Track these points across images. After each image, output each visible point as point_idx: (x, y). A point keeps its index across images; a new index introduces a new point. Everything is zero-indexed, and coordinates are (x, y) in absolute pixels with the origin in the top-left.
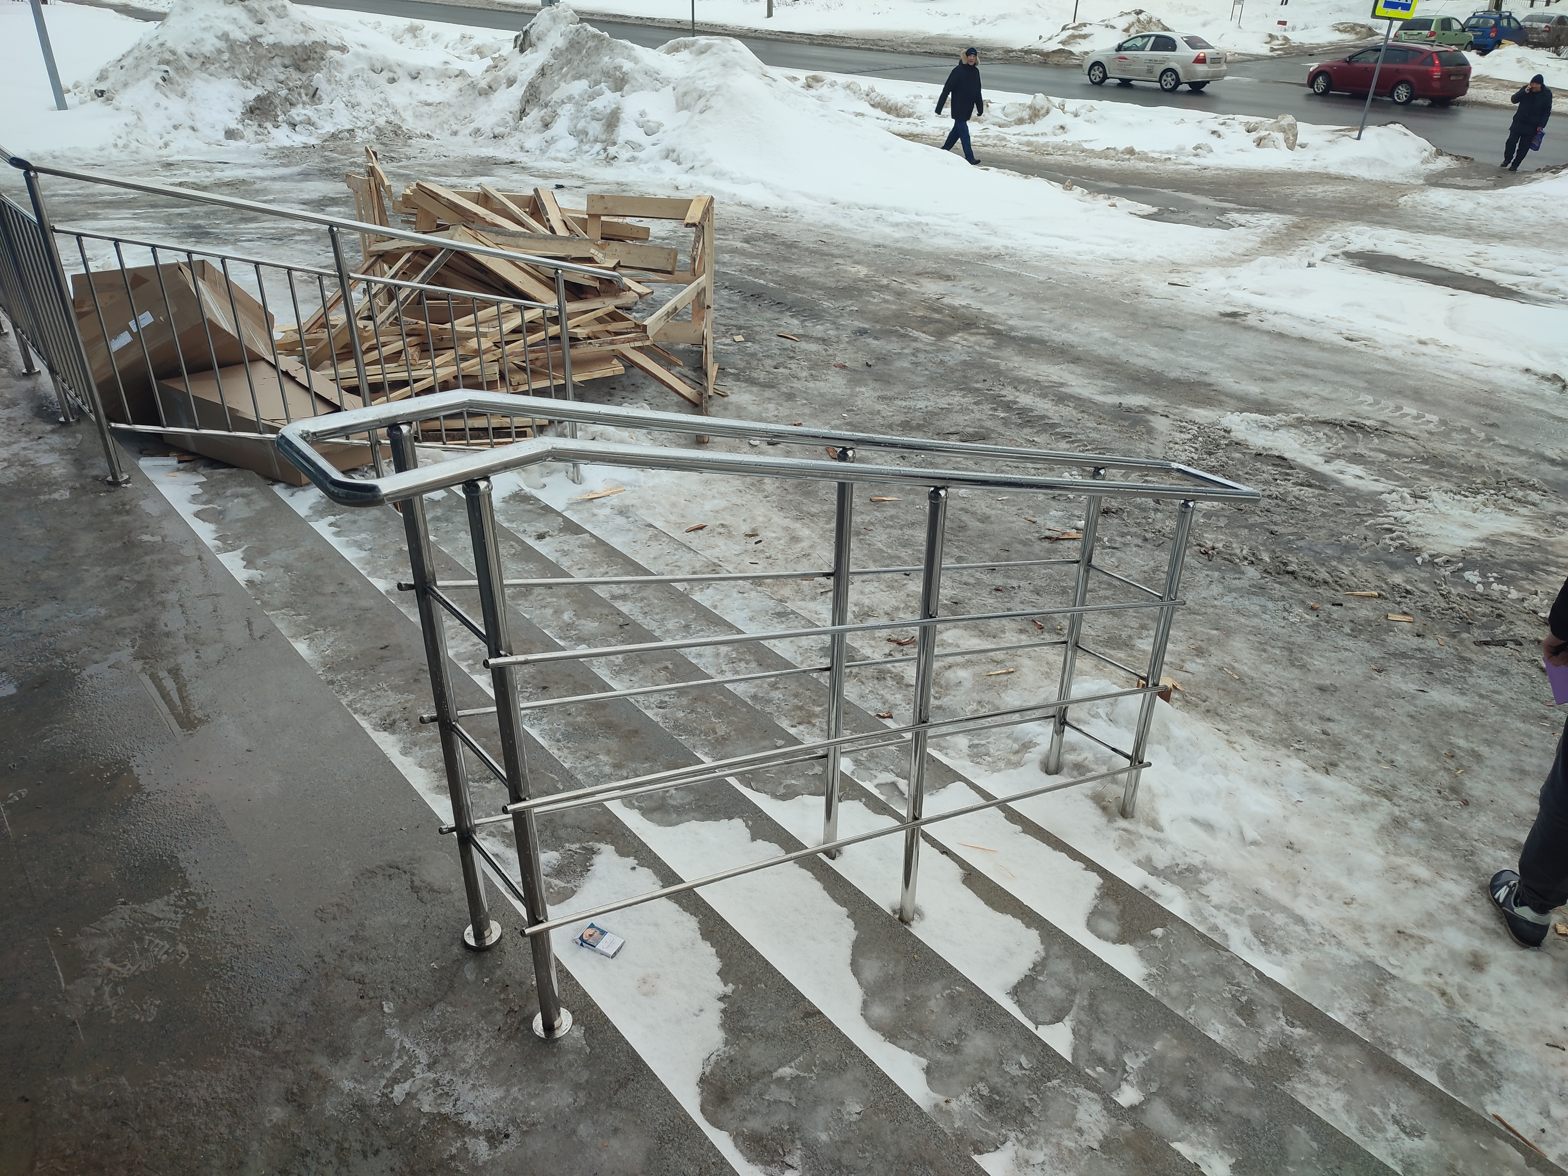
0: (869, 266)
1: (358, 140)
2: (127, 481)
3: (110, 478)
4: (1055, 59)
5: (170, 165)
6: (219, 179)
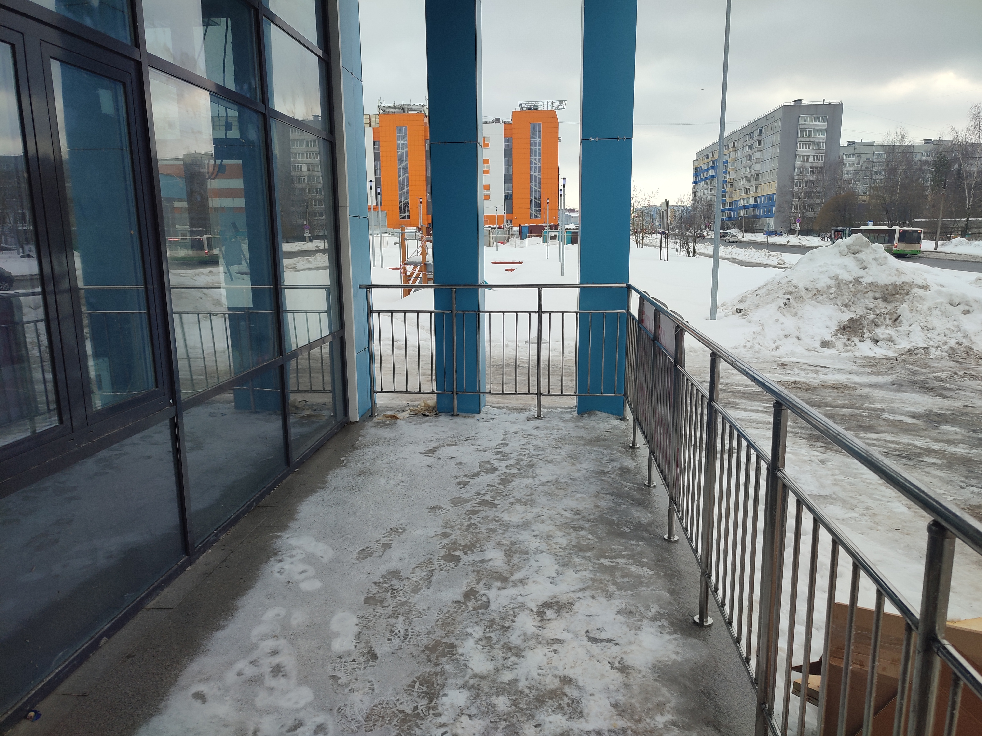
1: (933, 356)
5: (784, 365)
6: (824, 382)
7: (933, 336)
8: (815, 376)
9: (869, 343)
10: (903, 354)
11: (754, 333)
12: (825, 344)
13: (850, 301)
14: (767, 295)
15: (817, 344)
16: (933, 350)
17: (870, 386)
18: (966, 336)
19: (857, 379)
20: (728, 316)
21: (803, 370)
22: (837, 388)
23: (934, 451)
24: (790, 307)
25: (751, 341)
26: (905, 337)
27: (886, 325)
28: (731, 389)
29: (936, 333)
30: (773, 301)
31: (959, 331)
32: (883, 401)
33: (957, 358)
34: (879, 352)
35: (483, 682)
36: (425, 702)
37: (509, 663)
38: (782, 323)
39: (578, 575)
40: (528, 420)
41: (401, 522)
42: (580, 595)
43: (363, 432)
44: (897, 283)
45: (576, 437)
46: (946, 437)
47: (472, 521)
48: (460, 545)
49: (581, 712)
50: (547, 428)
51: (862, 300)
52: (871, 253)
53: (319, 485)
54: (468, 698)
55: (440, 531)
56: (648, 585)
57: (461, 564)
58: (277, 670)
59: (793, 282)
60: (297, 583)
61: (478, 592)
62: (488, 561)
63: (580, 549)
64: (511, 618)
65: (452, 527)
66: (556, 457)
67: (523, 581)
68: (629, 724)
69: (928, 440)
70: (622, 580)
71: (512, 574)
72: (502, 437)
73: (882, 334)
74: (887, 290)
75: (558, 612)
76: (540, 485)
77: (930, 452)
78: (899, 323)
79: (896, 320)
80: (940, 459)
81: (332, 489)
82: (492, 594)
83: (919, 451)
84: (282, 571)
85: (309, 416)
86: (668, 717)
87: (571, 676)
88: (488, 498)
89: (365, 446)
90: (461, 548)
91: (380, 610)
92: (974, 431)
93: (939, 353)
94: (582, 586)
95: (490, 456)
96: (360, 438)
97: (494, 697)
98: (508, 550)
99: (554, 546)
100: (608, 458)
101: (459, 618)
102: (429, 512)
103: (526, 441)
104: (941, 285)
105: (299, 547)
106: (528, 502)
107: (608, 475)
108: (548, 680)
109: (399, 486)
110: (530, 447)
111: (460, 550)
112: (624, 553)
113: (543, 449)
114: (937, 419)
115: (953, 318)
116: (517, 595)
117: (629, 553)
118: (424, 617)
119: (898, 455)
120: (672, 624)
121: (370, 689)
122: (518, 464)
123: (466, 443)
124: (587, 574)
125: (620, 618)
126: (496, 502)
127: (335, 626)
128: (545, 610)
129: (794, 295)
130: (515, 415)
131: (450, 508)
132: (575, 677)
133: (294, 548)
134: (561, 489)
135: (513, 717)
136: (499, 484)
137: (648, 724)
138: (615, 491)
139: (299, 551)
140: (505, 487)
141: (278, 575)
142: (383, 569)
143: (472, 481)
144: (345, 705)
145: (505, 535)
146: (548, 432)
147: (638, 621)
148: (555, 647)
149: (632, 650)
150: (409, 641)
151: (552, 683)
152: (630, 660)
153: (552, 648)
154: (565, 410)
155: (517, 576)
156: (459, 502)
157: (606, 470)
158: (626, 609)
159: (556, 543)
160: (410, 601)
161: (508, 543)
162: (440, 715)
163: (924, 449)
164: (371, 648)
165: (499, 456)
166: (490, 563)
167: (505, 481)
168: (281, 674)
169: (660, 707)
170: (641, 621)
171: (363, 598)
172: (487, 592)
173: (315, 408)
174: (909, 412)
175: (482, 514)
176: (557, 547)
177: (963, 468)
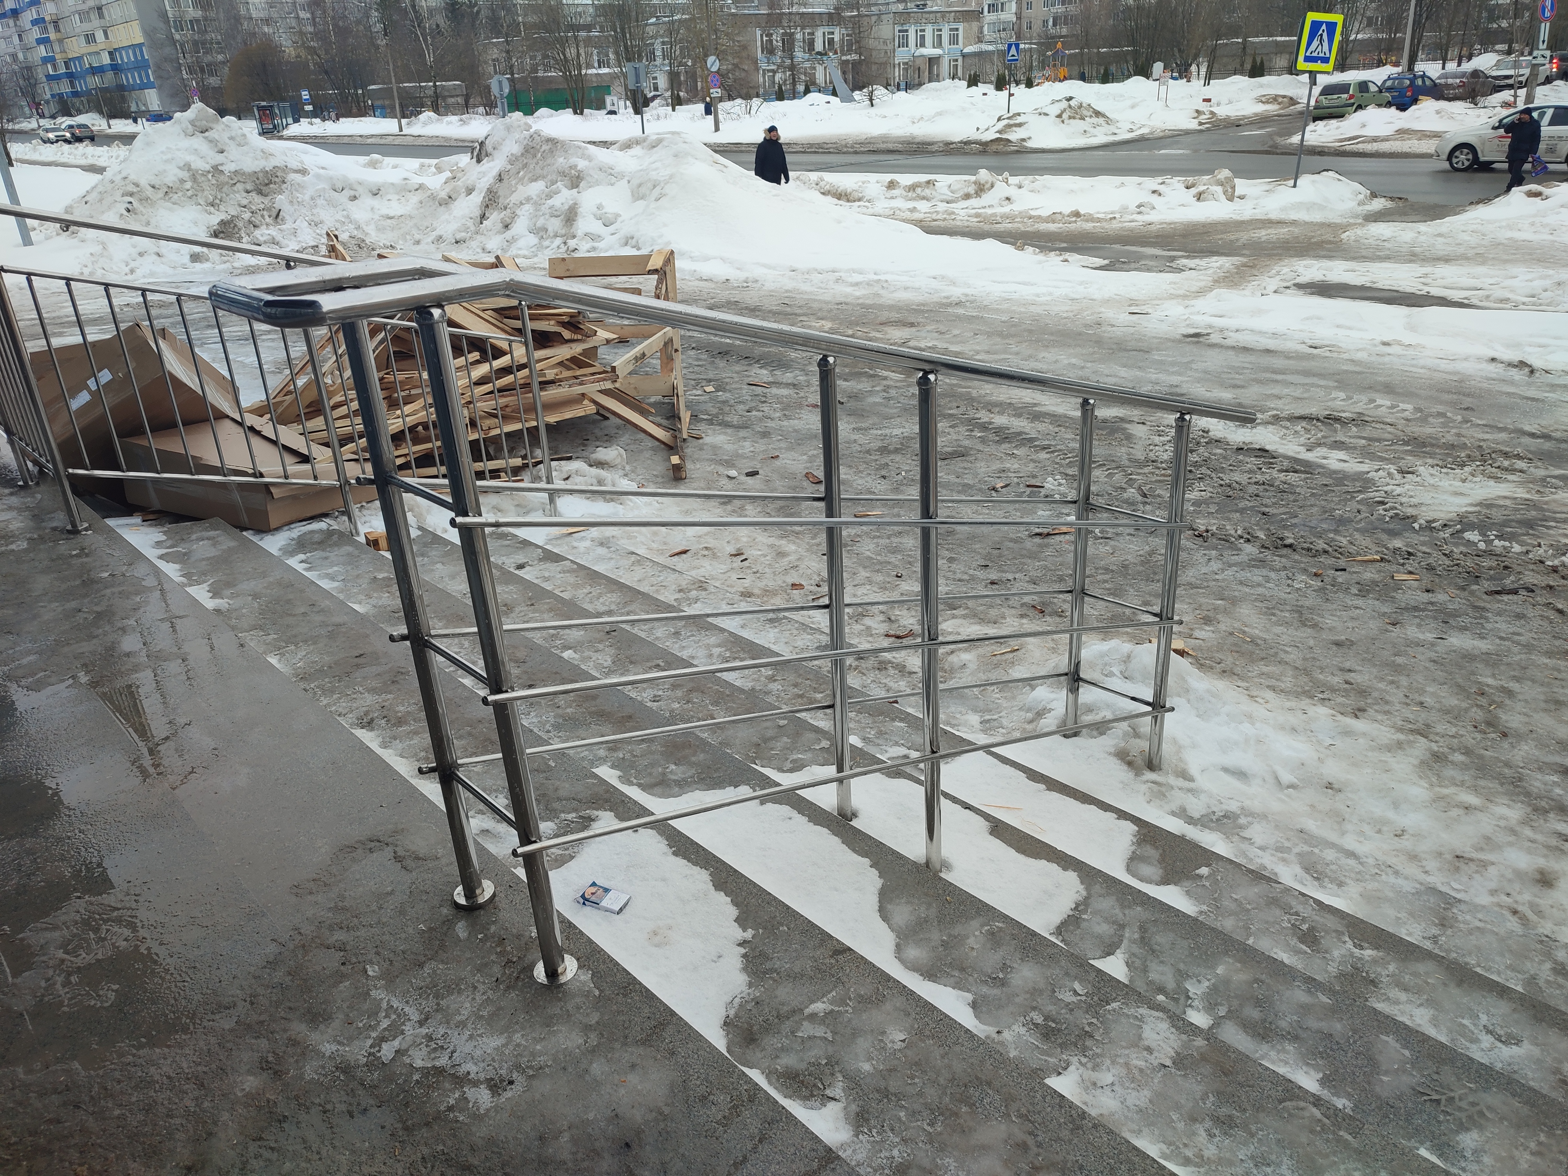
0: (833, 320)
2: (86, 529)
3: (69, 527)
4: (994, 147)
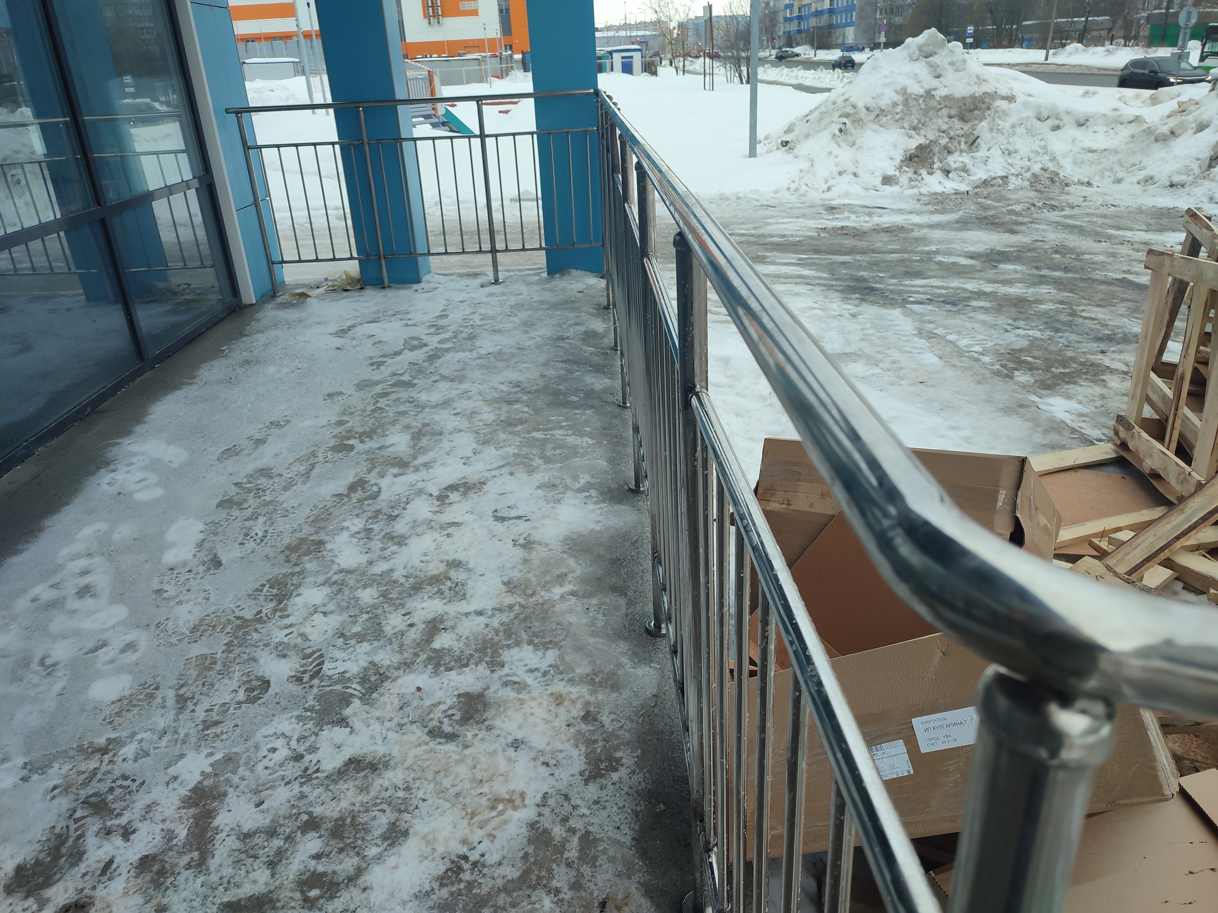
1: (1011, 186)
5: (833, 208)
6: (877, 225)
7: (1015, 161)
8: (868, 219)
9: (939, 175)
10: (977, 187)
11: (801, 171)
12: (887, 180)
13: (919, 122)
14: (820, 120)
15: (878, 181)
16: (1012, 179)
17: (931, 226)
18: (1053, 159)
19: (916, 219)
20: (772, 151)
21: (854, 212)
22: (891, 232)
23: (985, 294)
24: (846, 134)
25: (797, 180)
26: (982, 165)
27: (961, 151)
28: (763, 241)
29: (1018, 157)
30: (826, 128)
31: (1046, 153)
32: (940, 242)
33: (1040, 187)
34: (950, 185)
35: (349, 576)
36: (272, 605)
37: (387, 553)
38: (836, 157)
39: (499, 452)
40: (482, 286)
41: (285, 414)
42: (496, 473)
43: (258, 316)
44: (977, 95)
45: (539, 301)
46: (1002, 277)
47: (379, 405)
48: (357, 433)
49: (464, 595)
50: (503, 294)
51: (935, 120)
52: (946, 55)
53: (186, 380)
54: (327, 595)
55: (334, 419)
56: (583, 455)
57: (353, 453)
58: (84, 592)
59: (851, 100)
60: (131, 494)
61: (368, 482)
62: (389, 446)
63: (509, 424)
64: (402, 505)
65: (351, 414)
66: (505, 325)
67: (427, 465)
68: (519, 600)
69: (982, 282)
70: (553, 452)
71: (415, 458)
72: (443, 308)
73: (955, 162)
74: (964, 105)
75: (465, 494)
76: (477, 358)
77: (980, 295)
78: (977, 147)
79: (973, 143)
80: (990, 302)
81: (202, 384)
82: (384, 483)
83: (967, 295)
84: (113, 482)
85: (189, 301)
86: (568, 587)
87: (461, 559)
88: (406, 378)
89: (258, 332)
90: (357, 436)
91: (235, 512)
92: (1037, 268)
93: (1019, 182)
94: (502, 463)
95: (421, 332)
96: (253, 323)
97: (359, 590)
98: (417, 433)
99: (477, 423)
100: (572, 322)
101: (336, 512)
102: (325, 400)
103: (473, 310)
104: (1030, 95)
105: (142, 454)
106: (458, 378)
107: (567, 341)
108: (431, 566)
109: (293, 375)
110: (476, 317)
111: (355, 438)
112: (564, 424)
113: (493, 318)
114: (998, 258)
115: (1040, 137)
116: (418, 481)
117: (570, 423)
118: (291, 515)
119: (943, 302)
120: (602, 493)
121: (204, 598)
122: (455, 337)
123: (393, 319)
124: (511, 450)
125: (540, 492)
126: (415, 381)
127: (171, 535)
128: (449, 493)
129: (852, 118)
130: (466, 281)
131: (353, 393)
132: (467, 559)
133: (135, 455)
134: (502, 360)
135: (378, 608)
136: (424, 362)
137: (542, 597)
138: (571, 358)
139: (140, 458)
140: (432, 364)
141: (106, 487)
142: (251, 467)
143: (390, 361)
144: (167, 619)
145: (418, 417)
146: (505, 298)
147: (560, 493)
148: (449, 531)
149: (543, 525)
150: (266, 543)
151: (435, 568)
152: (537, 536)
153: (445, 532)
154: (532, 272)
155: (422, 459)
156: (367, 386)
157: (566, 335)
158: (549, 482)
159: (481, 420)
160: (277, 499)
161: (419, 425)
162: (288, 616)
163: (974, 293)
164: (215, 555)
165: (432, 330)
166: (391, 449)
167: (432, 358)
168: (89, 594)
169: (561, 579)
170: (564, 493)
171: (216, 502)
172: (380, 481)
173: (199, 291)
174: (968, 252)
175: (393, 397)
176: (481, 424)
177: (1013, 310)
